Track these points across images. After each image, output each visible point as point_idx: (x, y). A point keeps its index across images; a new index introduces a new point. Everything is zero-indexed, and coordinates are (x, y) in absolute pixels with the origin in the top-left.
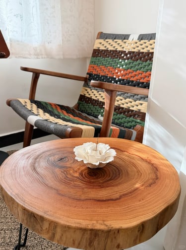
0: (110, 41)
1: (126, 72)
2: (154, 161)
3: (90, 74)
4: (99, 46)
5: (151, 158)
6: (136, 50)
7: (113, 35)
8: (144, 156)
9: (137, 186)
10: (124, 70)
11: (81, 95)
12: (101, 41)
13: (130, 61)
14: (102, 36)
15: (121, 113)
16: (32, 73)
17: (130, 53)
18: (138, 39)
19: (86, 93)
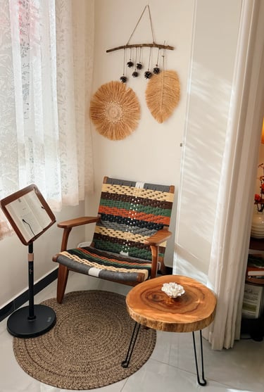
0: (118, 186)
1: (139, 214)
2: (197, 286)
3: (103, 215)
4: (108, 190)
5: (194, 285)
6: (144, 197)
7: (120, 181)
8: (190, 284)
9: (198, 302)
10: (137, 212)
11: (95, 234)
12: (109, 185)
13: (140, 205)
14: (109, 181)
15: (142, 248)
16: (63, 229)
17: (139, 198)
18: (144, 188)
19: (101, 231)
